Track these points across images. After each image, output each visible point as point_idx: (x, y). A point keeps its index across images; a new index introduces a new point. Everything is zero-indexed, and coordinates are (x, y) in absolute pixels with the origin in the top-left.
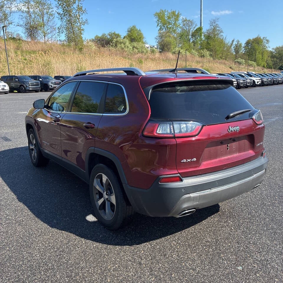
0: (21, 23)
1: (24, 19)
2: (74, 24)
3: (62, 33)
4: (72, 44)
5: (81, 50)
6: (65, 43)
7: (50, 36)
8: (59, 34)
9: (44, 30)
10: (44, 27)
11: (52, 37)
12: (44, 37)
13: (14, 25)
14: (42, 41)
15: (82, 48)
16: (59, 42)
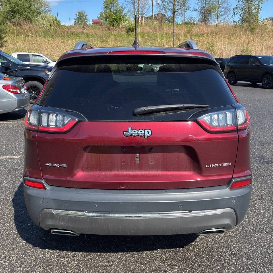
0: (197, 7)
1: (199, 4)
2: (251, 3)
3: (237, 13)
4: (246, 24)
5: (252, 30)
6: (238, 24)
7: (222, 18)
8: (234, 15)
9: (218, 13)
10: (218, 9)
11: (224, 19)
12: (216, 19)
13: (190, 10)
14: (214, 24)
15: (255, 29)
16: (232, 24)
